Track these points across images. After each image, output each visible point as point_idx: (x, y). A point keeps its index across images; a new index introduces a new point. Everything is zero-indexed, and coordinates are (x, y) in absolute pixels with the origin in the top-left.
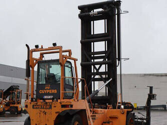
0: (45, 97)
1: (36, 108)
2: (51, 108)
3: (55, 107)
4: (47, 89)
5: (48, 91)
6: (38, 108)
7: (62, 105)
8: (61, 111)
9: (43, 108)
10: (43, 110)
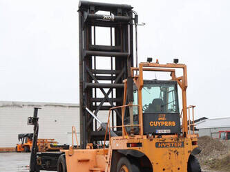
0: (159, 131)
1: (163, 147)
2: (183, 146)
3: (187, 144)
4: (162, 121)
5: (163, 123)
6: (166, 147)
7: (192, 142)
8: (192, 150)
9: (174, 147)
10: (174, 149)
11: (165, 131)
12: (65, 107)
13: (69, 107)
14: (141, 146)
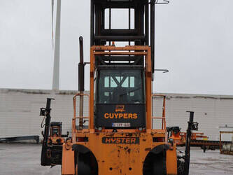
0: (116, 125)
1: (111, 142)
2: (137, 141)
3: (144, 140)
4: (120, 112)
5: (121, 115)
6: (115, 142)
7: (154, 138)
8: (152, 148)
9: (125, 143)
10: (124, 146)
11: (123, 125)
12: (216, 98)
13: (221, 99)
14: (87, 141)
